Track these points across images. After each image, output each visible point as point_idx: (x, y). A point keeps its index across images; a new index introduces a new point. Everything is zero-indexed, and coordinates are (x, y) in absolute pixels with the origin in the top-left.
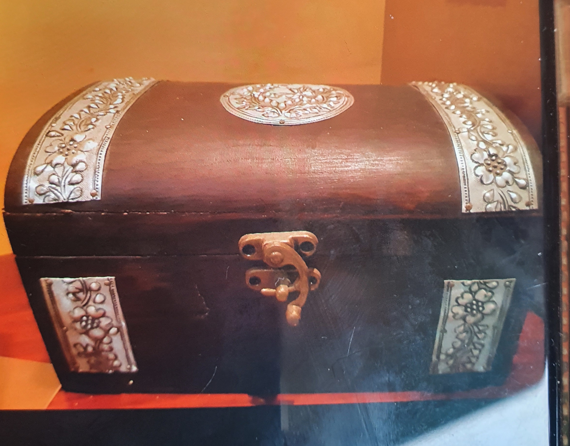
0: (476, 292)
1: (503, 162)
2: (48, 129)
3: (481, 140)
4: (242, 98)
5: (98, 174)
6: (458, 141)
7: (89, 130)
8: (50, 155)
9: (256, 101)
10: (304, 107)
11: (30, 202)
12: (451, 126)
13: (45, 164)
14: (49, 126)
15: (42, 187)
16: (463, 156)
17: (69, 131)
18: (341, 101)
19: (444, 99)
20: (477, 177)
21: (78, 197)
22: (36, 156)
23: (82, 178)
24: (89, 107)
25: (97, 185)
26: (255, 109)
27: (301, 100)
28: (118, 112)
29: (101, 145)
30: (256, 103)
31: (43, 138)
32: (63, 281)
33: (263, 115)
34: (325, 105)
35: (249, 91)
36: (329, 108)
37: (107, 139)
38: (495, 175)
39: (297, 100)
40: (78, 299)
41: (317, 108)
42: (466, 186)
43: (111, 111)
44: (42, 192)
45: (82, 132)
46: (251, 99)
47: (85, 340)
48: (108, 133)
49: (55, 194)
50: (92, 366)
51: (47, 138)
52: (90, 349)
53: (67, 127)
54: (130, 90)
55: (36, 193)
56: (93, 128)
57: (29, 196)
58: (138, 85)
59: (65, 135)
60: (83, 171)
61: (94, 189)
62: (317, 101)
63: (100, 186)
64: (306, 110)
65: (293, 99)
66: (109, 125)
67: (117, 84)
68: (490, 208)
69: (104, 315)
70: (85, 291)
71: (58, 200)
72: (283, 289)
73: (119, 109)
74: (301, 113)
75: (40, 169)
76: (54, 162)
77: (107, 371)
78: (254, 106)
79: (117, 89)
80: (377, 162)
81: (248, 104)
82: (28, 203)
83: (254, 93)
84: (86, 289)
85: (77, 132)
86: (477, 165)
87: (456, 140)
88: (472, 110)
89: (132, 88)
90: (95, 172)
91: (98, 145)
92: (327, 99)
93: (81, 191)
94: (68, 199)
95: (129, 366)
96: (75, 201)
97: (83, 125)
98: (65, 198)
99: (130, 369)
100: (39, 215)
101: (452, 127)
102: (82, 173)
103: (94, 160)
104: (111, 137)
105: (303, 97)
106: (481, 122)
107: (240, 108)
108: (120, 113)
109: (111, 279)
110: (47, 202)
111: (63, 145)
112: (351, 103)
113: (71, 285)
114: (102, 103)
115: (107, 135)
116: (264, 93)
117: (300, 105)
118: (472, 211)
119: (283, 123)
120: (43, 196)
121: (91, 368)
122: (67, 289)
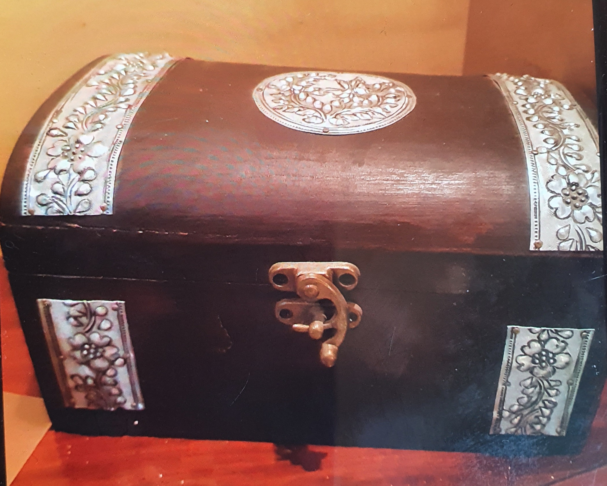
0: (546, 341)
1: (585, 193)
2: (48, 125)
3: (562, 164)
4: (280, 93)
5: (110, 185)
6: (534, 164)
7: (98, 129)
8: (52, 159)
9: (296, 99)
10: (353, 111)
11: (29, 212)
12: (528, 143)
13: (48, 169)
14: (49, 122)
15: (43, 197)
16: (538, 183)
17: (73, 130)
18: (400, 103)
19: (528, 106)
20: (551, 210)
21: (86, 211)
22: (37, 160)
23: (91, 189)
24: (95, 99)
25: (108, 197)
26: (294, 112)
27: (351, 100)
28: (130, 106)
29: (112, 151)
30: (296, 102)
31: (44, 138)
32: (64, 303)
33: (304, 120)
34: (379, 110)
35: (289, 84)
36: (384, 113)
37: (119, 143)
38: (574, 208)
39: (347, 100)
40: (80, 324)
41: (370, 113)
42: (537, 220)
43: (121, 105)
44: (44, 203)
45: (89, 131)
46: (290, 95)
47: (85, 371)
48: (120, 135)
49: (59, 205)
50: (90, 402)
51: (49, 138)
52: (90, 382)
53: (71, 125)
54: (143, 75)
55: (37, 204)
56: (102, 128)
57: (29, 205)
58: (151, 68)
59: (69, 136)
60: (91, 181)
61: (105, 202)
62: (371, 102)
63: (111, 200)
64: (355, 115)
65: (341, 98)
66: (121, 124)
67: (125, 65)
68: (564, 246)
69: (109, 344)
70: (89, 316)
71: (62, 213)
72: (318, 326)
73: (131, 103)
74: (349, 119)
75: (41, 175)
76: (58, 168)
77: (108, 409)
78: (294, 107)
79: (126, 72)
80: (434, 186)
81: (287, 103)
82: (28, 214)
83: (294, 87)
84: (90, 313)
85: (83, 132)
86: (553, 195)
87: (532, 163)
88: (559, 123)
89: (145, 71)
90: (106, 182)
91: (109, 150)
92: (383, 100)
93: (90, 203)
94: (75, 212)
95: (135, 404)
96: (82, 214)
97: (90, 123)
98: (72, 211)
99: (136, 406)
100: (40, 228)
101: (530, 146)
102: (91, 183)
103: (105, 169)
104: (123, 141)
105: (354, 96)
106: (567, 140)
107: (276, 109)
108: (133, 108)
109: (120, 303)
110: (50, 214)
111: (68, 148)
112: (411, 106)
113: (73, 308)
114: (110, 93)
115: (118, 137)
116: (306, 87)
117: (350, 107)
118: (541, 249)
119: (327, 132)
120: (45, 207)
121: (89, 405)
122: (68, 313)
